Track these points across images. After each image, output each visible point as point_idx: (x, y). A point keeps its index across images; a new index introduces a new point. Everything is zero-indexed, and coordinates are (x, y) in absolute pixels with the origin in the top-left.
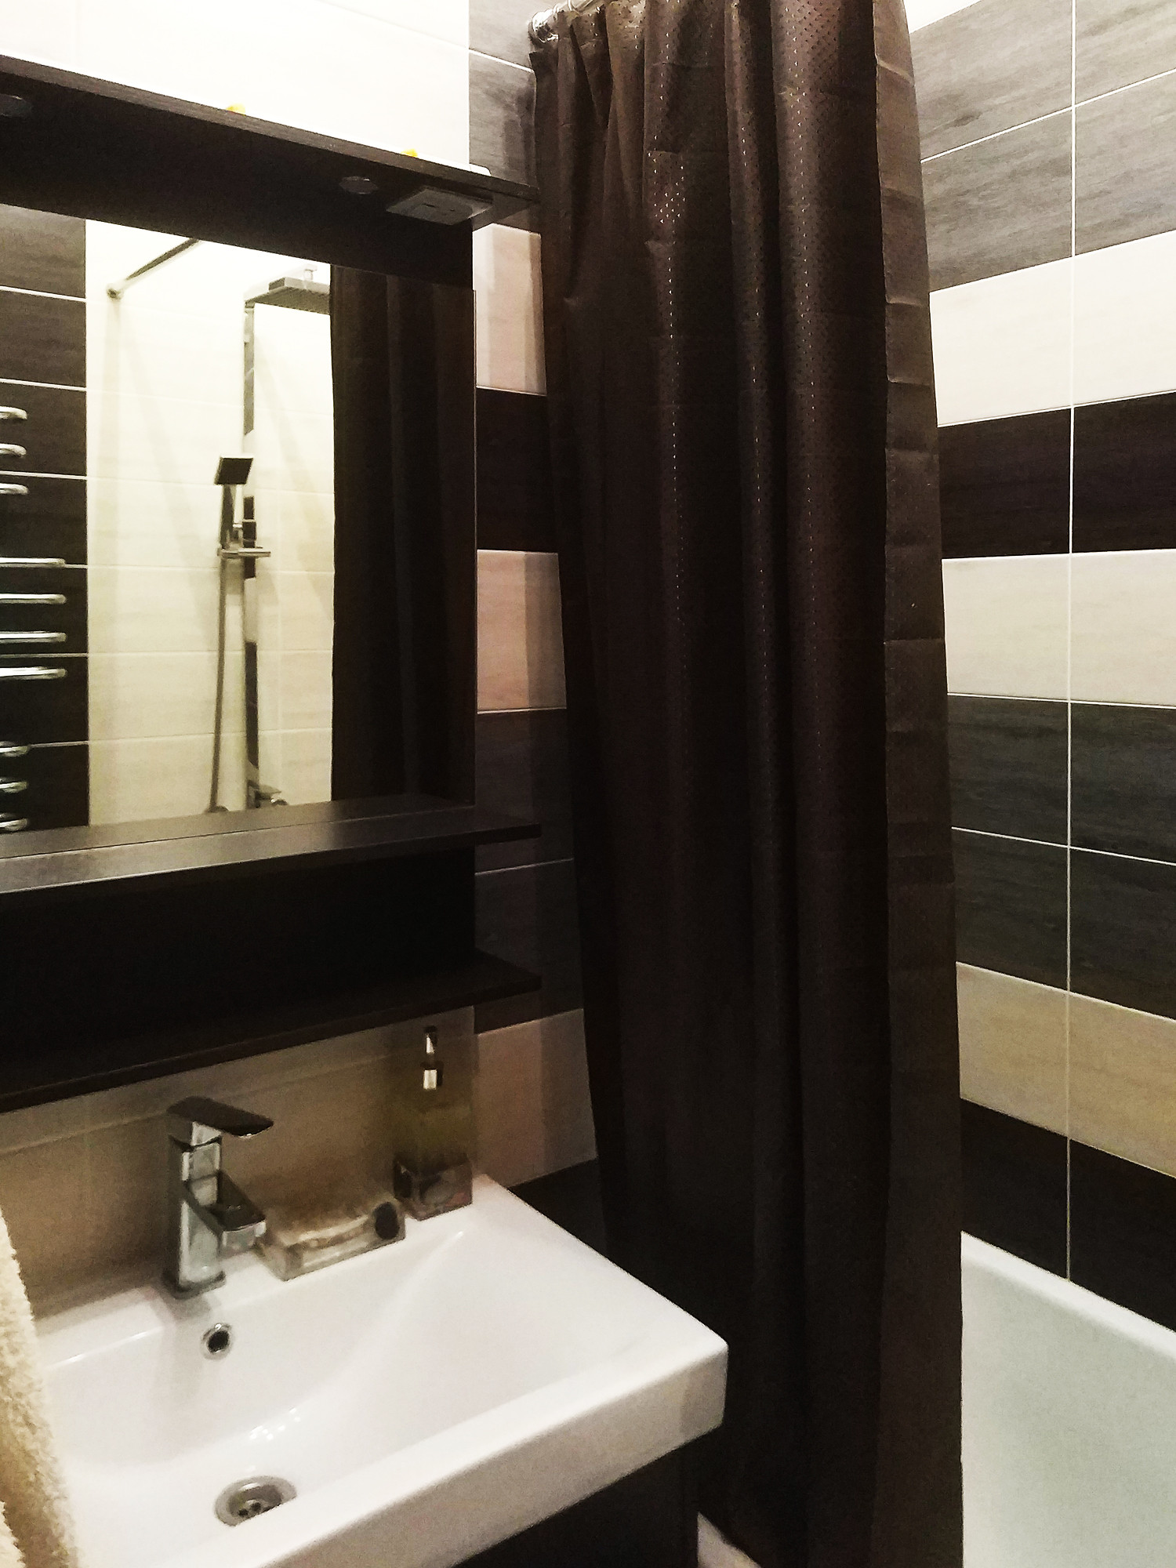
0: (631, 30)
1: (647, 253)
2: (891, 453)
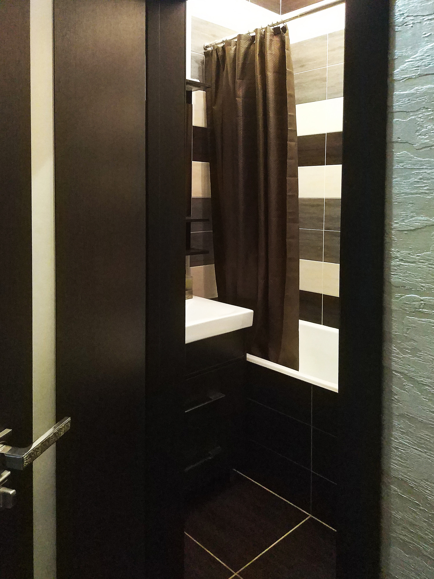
1: (236, 100)
2: (288, 143)
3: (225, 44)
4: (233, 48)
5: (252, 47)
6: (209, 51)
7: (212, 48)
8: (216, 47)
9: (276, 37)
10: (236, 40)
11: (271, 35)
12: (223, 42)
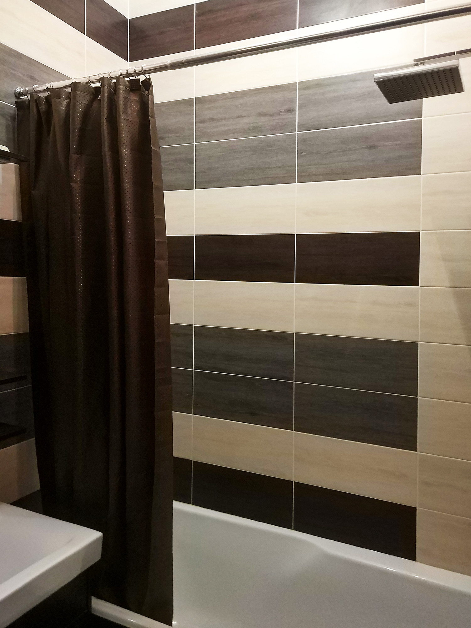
0: (62, 109)
1: (71, 186)
2: (156, 261)
3: (50, 94)
4: (65, 103)
5: (95, 104)
6: (24, 101)
7: (29, 96)
8: (35, 98)
9: (134, 95)
10: (69, 90)
11: (125, 90)
12: (47, 90)
